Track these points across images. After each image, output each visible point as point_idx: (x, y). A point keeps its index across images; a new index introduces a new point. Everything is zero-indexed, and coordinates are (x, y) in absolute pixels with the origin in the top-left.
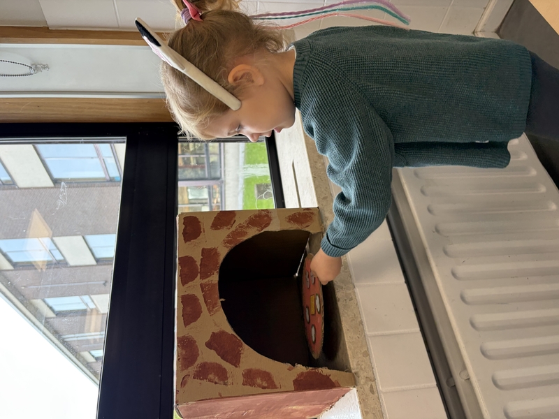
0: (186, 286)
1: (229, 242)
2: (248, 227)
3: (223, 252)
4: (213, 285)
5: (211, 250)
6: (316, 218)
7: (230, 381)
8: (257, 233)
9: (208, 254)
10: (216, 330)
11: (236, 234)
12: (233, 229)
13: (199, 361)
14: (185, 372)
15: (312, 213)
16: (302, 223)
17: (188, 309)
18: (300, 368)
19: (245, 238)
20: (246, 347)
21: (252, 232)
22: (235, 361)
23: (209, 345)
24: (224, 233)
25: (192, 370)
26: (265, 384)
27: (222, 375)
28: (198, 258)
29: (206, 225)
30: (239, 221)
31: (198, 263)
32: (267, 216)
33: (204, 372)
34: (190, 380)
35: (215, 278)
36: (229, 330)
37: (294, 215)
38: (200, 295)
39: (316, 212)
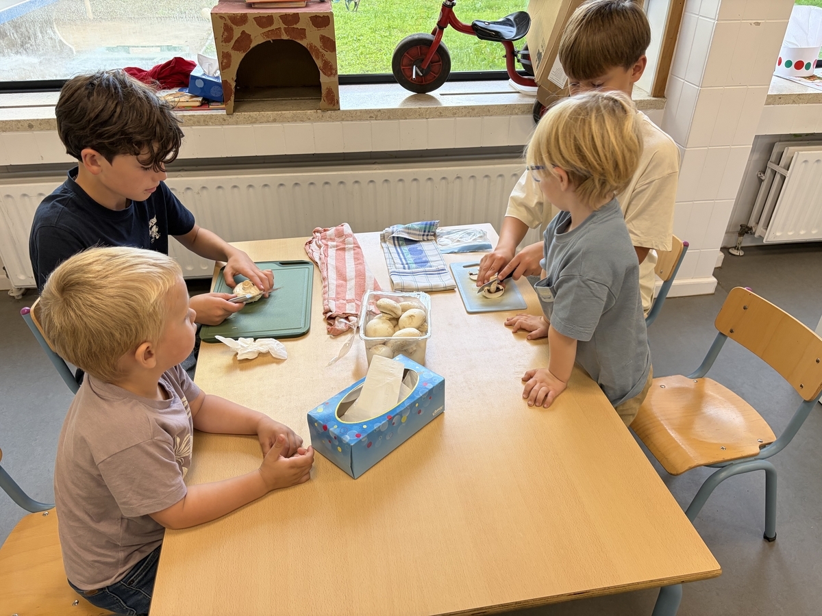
0: (279, 18)
1: (311, 47)
2: (323, 60)
3: (304, 43)
4: (280, 37)
5: (305, 35)
6: (331, 107)
7: (224, 44)
8: (318, 67)
9: (302, 33)
10: (252, 37)
11: (317, 51)
12: (321, 50)
13: (234, 27)
14: (227, 18)
15: (334, 105)
16: (327, 97)
17: (264, 20)
18: (233, 84)
19: (314, 58)
20: (244, 54)
21: (319, 63)
22: (235, 48)
23: (243, 32)
24: (318, 44)
25: (229, 23)
26: (224, 64)
27: (227, 40)
28: (299, 26)
29: (324, 32)
30: (327, 55)
31: (295, 26)
32: (332, 74)
33: (228, 29)
34: (223, 21)
35: (285, 37)
36: (252, 45)
37: (333, 92)
38: (274, 27)
39: (335, 107)
